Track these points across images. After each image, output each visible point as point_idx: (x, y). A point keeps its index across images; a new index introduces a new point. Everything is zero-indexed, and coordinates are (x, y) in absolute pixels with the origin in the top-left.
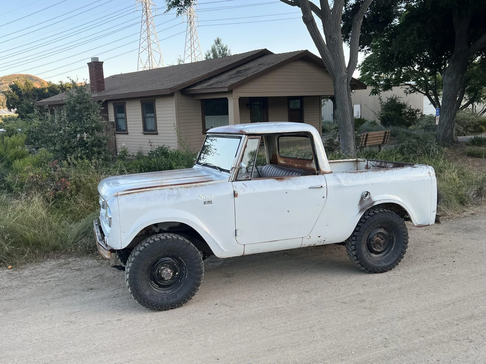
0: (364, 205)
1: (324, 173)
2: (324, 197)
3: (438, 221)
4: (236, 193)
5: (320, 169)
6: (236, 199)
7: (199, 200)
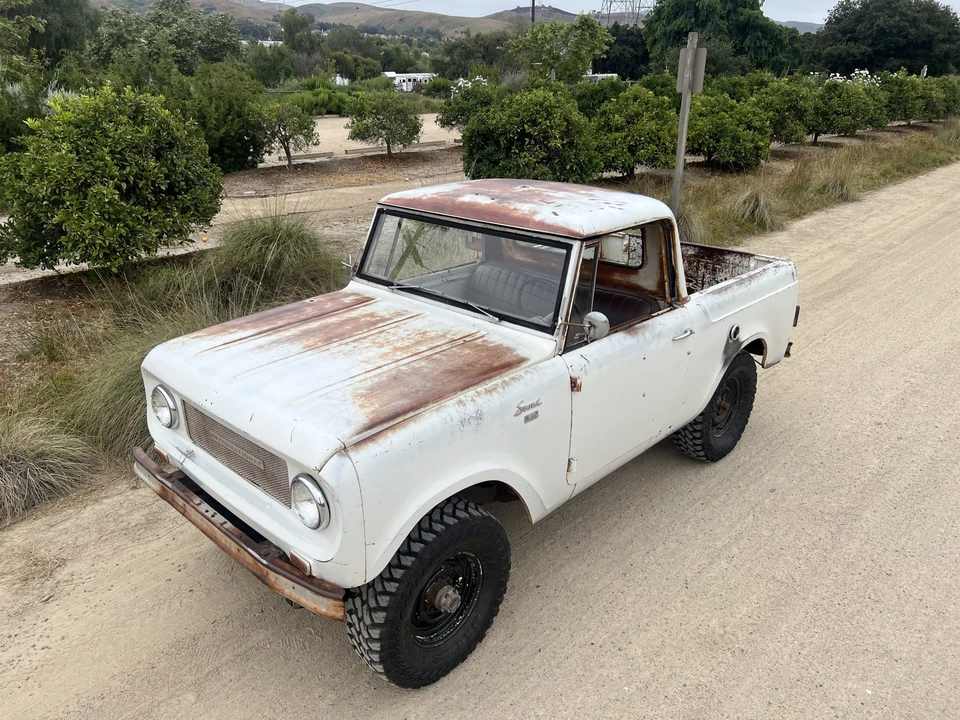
0: (730, 352)
1: (685, 300)
2: (688, 354)
3: (787, 354)
4: (579, 382)
5: (679, 295)
6: (576, 395)
7: (516, 415)
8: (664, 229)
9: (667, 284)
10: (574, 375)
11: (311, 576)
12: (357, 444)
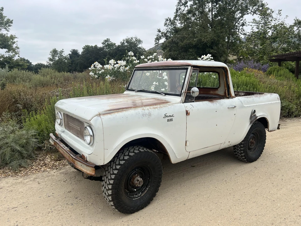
0: (253, 119)
1: (233, 97)
2: (235, 115)
3: (278, 128)
4: (189, 112)
5: (231, 95)
6: (188, 117)
7: (164, 117)
8: (224, 71)
9: (226, 91)
10: (187, 110)
11: (87, 161)
12: (104, 114)
